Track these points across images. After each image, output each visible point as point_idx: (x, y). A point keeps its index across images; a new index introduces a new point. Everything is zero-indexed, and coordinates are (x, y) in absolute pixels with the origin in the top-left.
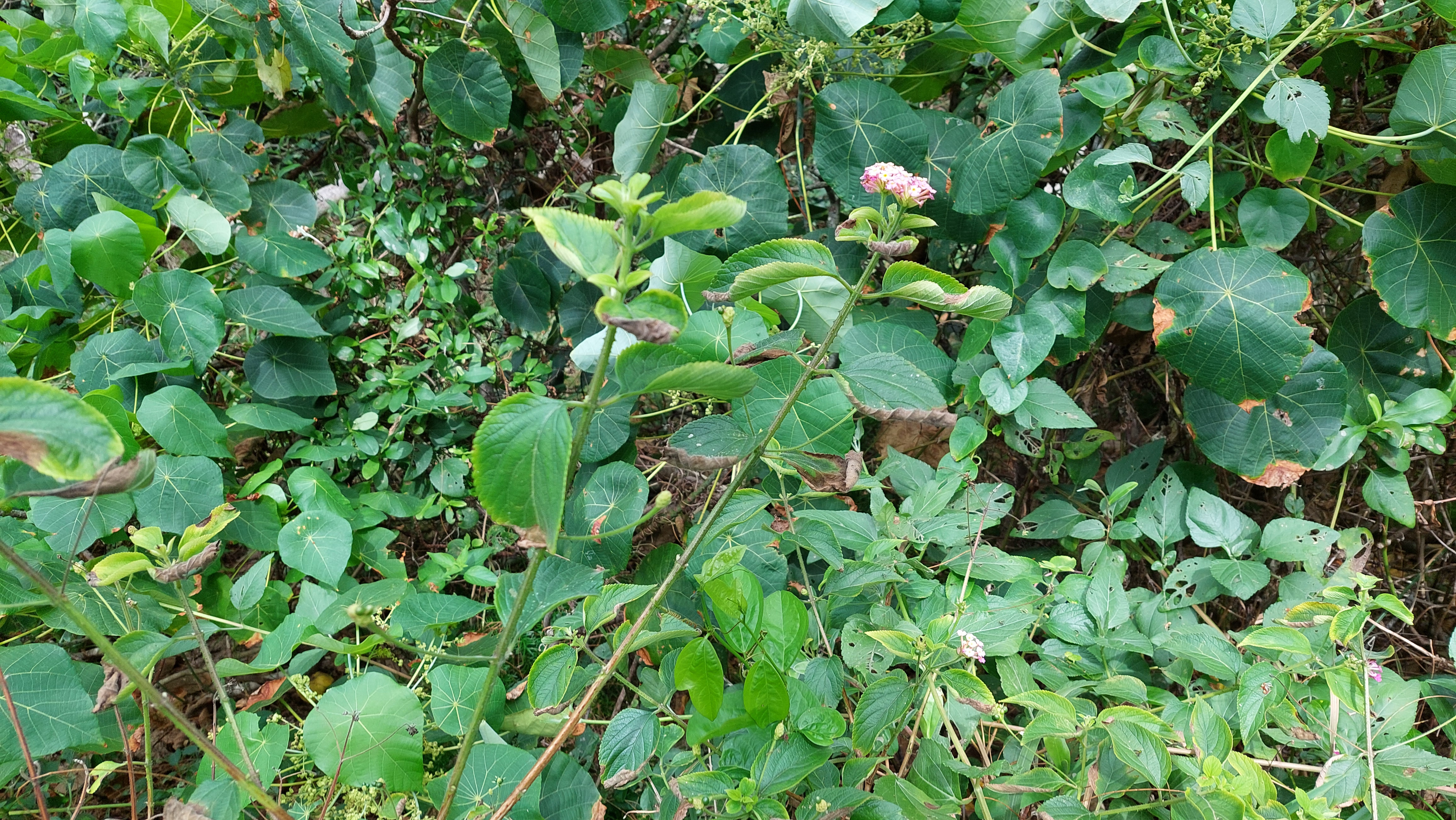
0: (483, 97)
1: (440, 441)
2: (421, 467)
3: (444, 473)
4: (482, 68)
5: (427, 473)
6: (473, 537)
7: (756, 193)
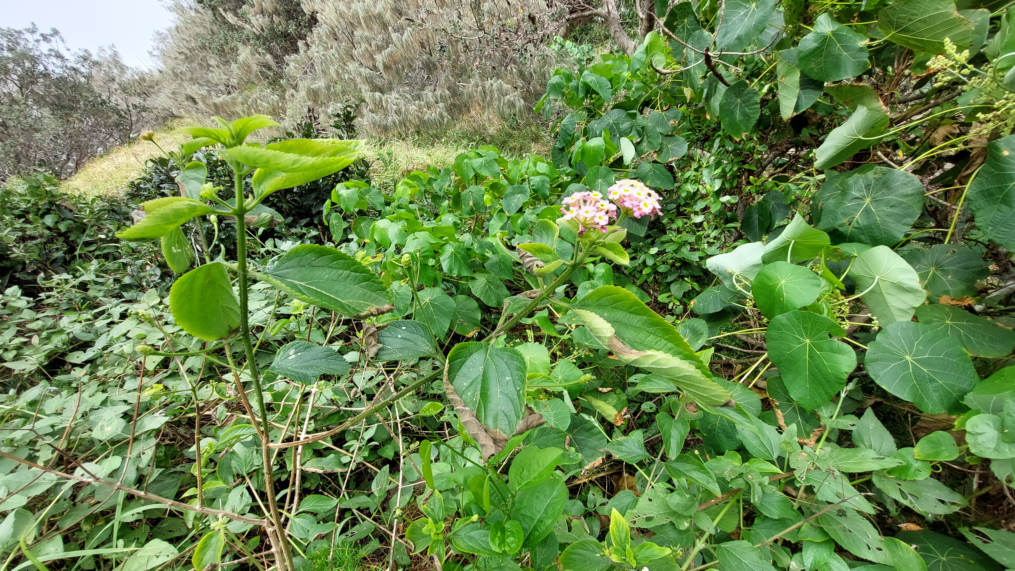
0: (745, 114)
1: (685, 272)
2: (670, 279)
3: (678, 286)
4: (750, 98)
5: (672, 282)
6: (677, 318)
7: (892, 207)
